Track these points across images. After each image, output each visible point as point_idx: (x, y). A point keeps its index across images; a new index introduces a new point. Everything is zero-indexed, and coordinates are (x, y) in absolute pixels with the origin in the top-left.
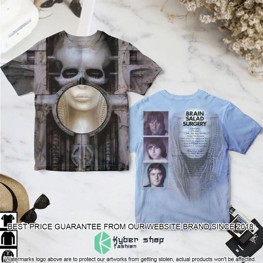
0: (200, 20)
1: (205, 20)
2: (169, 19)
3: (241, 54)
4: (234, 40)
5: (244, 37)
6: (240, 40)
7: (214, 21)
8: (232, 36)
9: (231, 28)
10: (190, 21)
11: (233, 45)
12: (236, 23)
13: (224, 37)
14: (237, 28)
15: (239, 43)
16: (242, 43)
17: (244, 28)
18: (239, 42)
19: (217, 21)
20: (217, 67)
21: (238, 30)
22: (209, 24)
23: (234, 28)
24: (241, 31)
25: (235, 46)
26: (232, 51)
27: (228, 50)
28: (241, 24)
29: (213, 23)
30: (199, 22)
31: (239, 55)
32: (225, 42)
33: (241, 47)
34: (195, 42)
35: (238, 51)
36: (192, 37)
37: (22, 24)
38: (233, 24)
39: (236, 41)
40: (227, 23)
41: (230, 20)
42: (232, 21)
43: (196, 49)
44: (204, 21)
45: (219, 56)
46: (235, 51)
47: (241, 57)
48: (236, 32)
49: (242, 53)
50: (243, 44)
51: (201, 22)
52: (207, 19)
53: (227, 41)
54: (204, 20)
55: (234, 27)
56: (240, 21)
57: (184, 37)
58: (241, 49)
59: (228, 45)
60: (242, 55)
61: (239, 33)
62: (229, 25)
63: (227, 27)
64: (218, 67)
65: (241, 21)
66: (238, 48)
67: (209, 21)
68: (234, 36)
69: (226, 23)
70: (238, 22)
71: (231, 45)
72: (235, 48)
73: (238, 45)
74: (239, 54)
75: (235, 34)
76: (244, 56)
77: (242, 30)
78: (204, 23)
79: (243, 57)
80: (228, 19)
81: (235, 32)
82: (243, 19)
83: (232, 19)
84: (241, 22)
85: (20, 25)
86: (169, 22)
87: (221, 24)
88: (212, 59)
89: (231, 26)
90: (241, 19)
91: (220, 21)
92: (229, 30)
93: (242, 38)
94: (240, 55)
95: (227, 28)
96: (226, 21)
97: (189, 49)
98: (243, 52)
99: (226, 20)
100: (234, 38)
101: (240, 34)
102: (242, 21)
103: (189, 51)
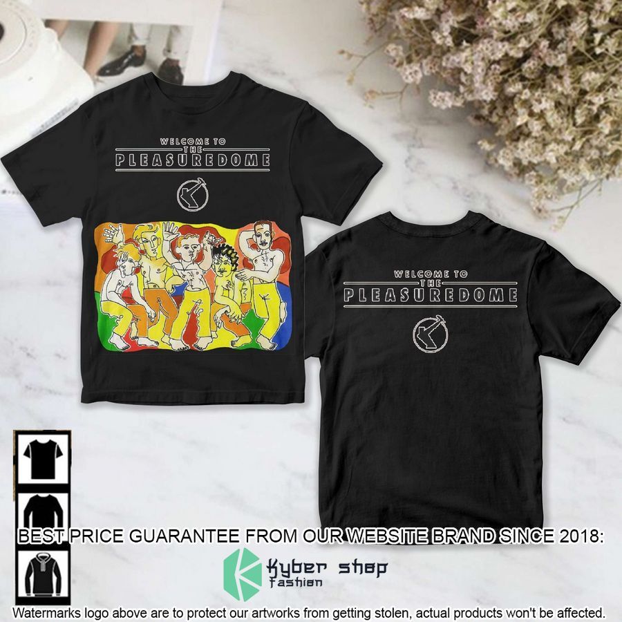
0: (431, 102)
1: (441, 101)
2: (366, 100)
3: (515, 173)
4: (500, 142)
5: (522, 138)
6: (514, 143)
7: (459, 103)
8: (497, 134)
9: (495, 119)
10: (410, 103)
11: (498, 154)
12: (505, 108)
13: (481, 138)
14: (507, 118)
15: (512, 151)
16: (518, 149)
17: (523, 119)
18: (511, 147)
19: (465, 103)
20: (466, 201)
21: (509, 122)
22: (448, 109)
23: (502, 119)
24: (515, 124)
25: (503, 157)
26: (497, 165)
27: (489, 165)
28: (515, 110)
29: (458, 108)
30: (427, 106)
31: (511, 175)
32: (482, 148)
33: (516, 158)
34: (419, 147)
35: (510, 167)
36: (414, 138)
37: (58, 111)
38: (499, 111)
39: (505, 146)
40: (487, 107)
41: (492, 102)
42: (497, 104)
43: (421, 163)
44: (439, 103)
45: (470, 176)
46: (502, 166)
47: (515, 178)
48: (505, 126)
49: (517, 171)
50: (519, 151)
51: (432, 106)
52: (445, 101)
53: (486, 146)
54: (439, 101)
55: (500, 117)
56: (513, 104)
57: (397, 137)
58: (516, 161)
59: (489, 154)
60: (519, 175)
61: (511, 130)
62: (491, 113)
63: (488, 116)
64: (468, 199)
65: (516, 103)
66: (508, 159)
67: (450, 105)
68: (500, 136)
69: (483, 107)
70: (510, 105)
71: (494, 154)
72: (504, 160)
73: (510, 154)
74: (512, 172)
75: (503, 131)
76: (521, 175)
77: (518, 124)
78: (438, 108)
79: (521, 180)
80: (488, 99)
81: (503, 127)
82: (520, 99)
83: (497, 99)
84: (516, 106)
85: (55, 113)
86: (365, 105)
87: (473, 110)
88: (455, 183)
89: (494, 114)
90: (516, 99)
91: (472, 103)
92: (491, 123)
93: (518, 140)
94: (514, 175)
95: (486, 118)
96: (484, 104)
97: (406, 161)
98: (519, 169)
99: (485, 101)
100: (500, 141)
101: (514, 131)
102: (519, 103)
103: (407, 166)
